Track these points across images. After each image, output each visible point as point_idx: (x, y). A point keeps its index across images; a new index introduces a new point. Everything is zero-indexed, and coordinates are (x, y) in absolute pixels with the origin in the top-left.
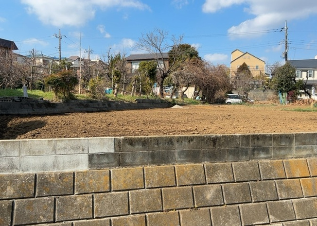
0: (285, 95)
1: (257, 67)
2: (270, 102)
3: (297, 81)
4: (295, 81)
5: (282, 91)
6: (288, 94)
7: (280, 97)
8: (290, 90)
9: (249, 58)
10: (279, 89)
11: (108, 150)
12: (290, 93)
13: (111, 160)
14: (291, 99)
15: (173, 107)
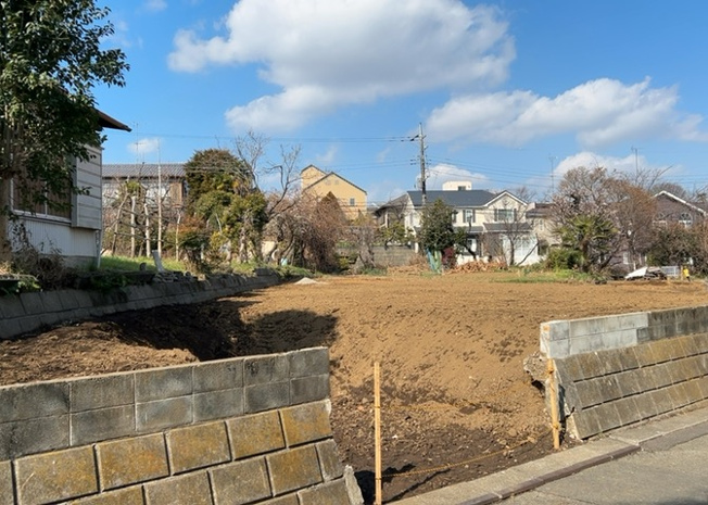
0: (438, 255)
1: (352, 201)
2: (415, 268)
3: (456, 232)
4: (452, 231)
5: (431, 249)
6: (443, 253)
7: (429, 261)
8: (446, 247)
9: (337, 183)
10: (428, 244)
11: (645, 324)
12: (447, 251)
13: (647, 334)
14: (449, 262)
15: (299, 282)
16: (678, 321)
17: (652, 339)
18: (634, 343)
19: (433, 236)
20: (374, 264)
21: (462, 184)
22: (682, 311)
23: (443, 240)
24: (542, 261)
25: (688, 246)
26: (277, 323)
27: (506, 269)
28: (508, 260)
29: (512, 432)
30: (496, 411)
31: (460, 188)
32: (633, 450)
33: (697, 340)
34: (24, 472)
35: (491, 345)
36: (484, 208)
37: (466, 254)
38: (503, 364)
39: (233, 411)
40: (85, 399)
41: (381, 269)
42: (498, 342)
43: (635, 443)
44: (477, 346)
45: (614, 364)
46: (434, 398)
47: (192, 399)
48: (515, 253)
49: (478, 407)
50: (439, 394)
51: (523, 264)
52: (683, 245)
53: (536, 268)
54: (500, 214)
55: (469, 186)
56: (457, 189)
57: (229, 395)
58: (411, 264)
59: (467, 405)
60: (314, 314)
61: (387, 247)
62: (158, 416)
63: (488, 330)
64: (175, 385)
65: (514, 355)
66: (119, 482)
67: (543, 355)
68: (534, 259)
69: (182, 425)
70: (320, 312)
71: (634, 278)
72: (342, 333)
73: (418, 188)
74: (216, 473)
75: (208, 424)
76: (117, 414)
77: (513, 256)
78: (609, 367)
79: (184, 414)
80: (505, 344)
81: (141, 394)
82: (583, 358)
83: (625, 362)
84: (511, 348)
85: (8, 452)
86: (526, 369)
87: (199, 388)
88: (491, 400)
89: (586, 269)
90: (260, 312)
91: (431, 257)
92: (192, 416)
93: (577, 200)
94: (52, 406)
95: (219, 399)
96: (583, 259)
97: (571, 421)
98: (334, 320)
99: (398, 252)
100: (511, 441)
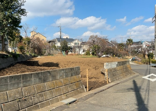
0: (64, 52)
1: (43, 39)
3: (68, 47)
4: (67, 47)
5: (63, 51)
6: (66, 52)
8: (66, 50)
10: (62, 50)
11: (117, 64)
12: (66, 51)
13: (117, 65)
14: (67, 53)
15: (38, 57)
16: (121, 63)
17: (118, 66)
18: (116, 67)
19: (64, 48)
20: (51, 53)
21: (67, 37)
22: (122, 62)
23: (66, 49)
24: (85, 54)
25: (112, 51)
26: (46, 65)
27: (78, 55)
28: (78, 53)
29: (100, 81)
30: (96, 78)
31: (67, 38)
32: (119, 83)
33: (123, 67)
34: (46, 85)
35: (93, 67)
36: (73, 42)
37: (70, 52)
38: (96, 70)
39: (69, 76)
40: (52, 73)
41: (52, 55)
42: (94, 67)
43: (119, 82)
44: (90, 68)
45: (114, 70)
46: (83, 77)
47: (64, 74)
48: (80, 52)
49: (92, 78)
50: (84, 76)
51: (81, 54)
52: (111, 51)
53: (84, 55)
54: (75, 44)
55: (68, 38)
56: (66, 38)
57: (69, 73)
58: (59, 54)
59: (90, 78)
60: (54, 63)
61: (52, 50)
62: (61, 77)
63: (92, 65)
64: (63, 72)
65: (97, 69)
66: (57, 87)
67: (105, 68)
68: (83, 53)
69: (63, 78)
70: (55, 63)
71: (103, 57)
72: (60, 67)
73: (60, 37)
74: (69, 86)
75: (66, 78)
76: (56, 76)
77: (79, 52)
78: (113, 71)
79: (63, 76)
80: (95, 67)
81: (59, 73)
82: (110, 69)
83: (115, 70)
84: (97, 68)
85: (44, 82)
86: (101, 71)
87: (65, 72)
88: (95, 77)
89: (96, 55)
90: (42, 63)
91: (63, 52)
92: (64, 77)
93: (94, 42)
94: (49, 74)
95: (67, 74)
96: (95, 53)
97: (109, 79)
98: (58, 64)
99: (55, 51)
100: (100, 83)
